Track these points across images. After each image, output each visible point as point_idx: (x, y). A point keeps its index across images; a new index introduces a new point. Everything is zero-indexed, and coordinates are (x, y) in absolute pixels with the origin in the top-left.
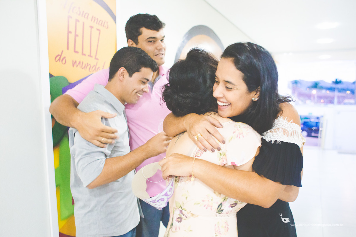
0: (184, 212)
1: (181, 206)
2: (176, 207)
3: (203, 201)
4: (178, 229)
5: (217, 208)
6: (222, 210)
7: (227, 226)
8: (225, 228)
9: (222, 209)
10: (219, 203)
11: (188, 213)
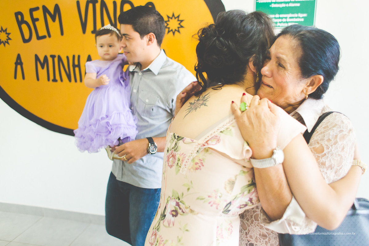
0: (182, 206)
1: (180, 197)
2: (172, 197)
3: (209, 197)
4: (171, 225)
5: (224, 207)
6: (229, 211)
7: (231, 228)
8: (229, 230)
9: (229, 209)
10: (228, 202)
11: (187, 208)
